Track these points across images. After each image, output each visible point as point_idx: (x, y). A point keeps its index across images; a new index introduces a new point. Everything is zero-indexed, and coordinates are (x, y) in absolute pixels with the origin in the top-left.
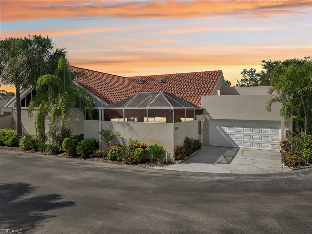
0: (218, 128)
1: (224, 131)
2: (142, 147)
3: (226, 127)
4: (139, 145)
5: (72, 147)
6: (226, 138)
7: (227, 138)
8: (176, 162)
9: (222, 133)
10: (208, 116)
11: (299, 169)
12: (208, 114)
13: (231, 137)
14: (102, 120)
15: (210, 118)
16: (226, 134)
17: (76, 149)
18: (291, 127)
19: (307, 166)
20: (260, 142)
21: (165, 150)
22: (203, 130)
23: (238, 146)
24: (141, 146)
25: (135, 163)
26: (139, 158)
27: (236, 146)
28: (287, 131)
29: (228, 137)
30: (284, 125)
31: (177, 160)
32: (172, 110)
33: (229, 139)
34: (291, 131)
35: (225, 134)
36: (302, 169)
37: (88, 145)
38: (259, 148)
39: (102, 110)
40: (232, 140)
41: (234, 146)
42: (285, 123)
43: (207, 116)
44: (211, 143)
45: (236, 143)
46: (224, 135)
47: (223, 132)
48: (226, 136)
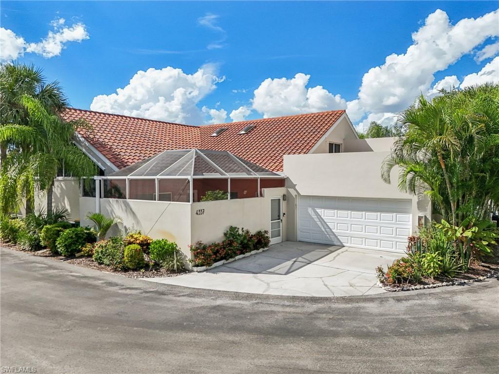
0: (310, 210)
1: (320, 216)
2: (139, 244)
3: (323, 210)
4: (136, 239)
5: (52, 240)
6: (322, 228)
7: (325, 229)
8: (195, 269)
9: (317, 220)
10: (293, 189)
11: (402, 290)
12: (293, 186)
13: (330, 227)
14: (100, 197)
15: (296, 194)
16: (323, 222)
17: (55, 243)
18: (428, 210)
19: (422, 286)
20: (378, 238)
21: (180, 248)
22: (284, 214)
23: (341, 243)
24: (138, 242)
25: (125, 270)
26: (130, 261)
27: (339, 244)
28: (420, 218)
29: (326, 226)
30: (417, 209)
31: (197, 266)
32: (189, 181)
33: (328, 230)
34: (428, 217)
35: (321, 222)
36: (408, 290)
37: (72, 238)
38: (376, 247)
39: (100, 181)
40: (333, 232)
41: (335, 243)
42: (419, 203)
43: (291, 190)
44: (300, 236)
45: (338, 237)
46: (319, 223)
47: (318, 218)
48: (322, 224)
